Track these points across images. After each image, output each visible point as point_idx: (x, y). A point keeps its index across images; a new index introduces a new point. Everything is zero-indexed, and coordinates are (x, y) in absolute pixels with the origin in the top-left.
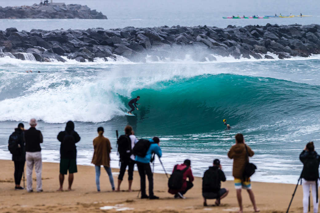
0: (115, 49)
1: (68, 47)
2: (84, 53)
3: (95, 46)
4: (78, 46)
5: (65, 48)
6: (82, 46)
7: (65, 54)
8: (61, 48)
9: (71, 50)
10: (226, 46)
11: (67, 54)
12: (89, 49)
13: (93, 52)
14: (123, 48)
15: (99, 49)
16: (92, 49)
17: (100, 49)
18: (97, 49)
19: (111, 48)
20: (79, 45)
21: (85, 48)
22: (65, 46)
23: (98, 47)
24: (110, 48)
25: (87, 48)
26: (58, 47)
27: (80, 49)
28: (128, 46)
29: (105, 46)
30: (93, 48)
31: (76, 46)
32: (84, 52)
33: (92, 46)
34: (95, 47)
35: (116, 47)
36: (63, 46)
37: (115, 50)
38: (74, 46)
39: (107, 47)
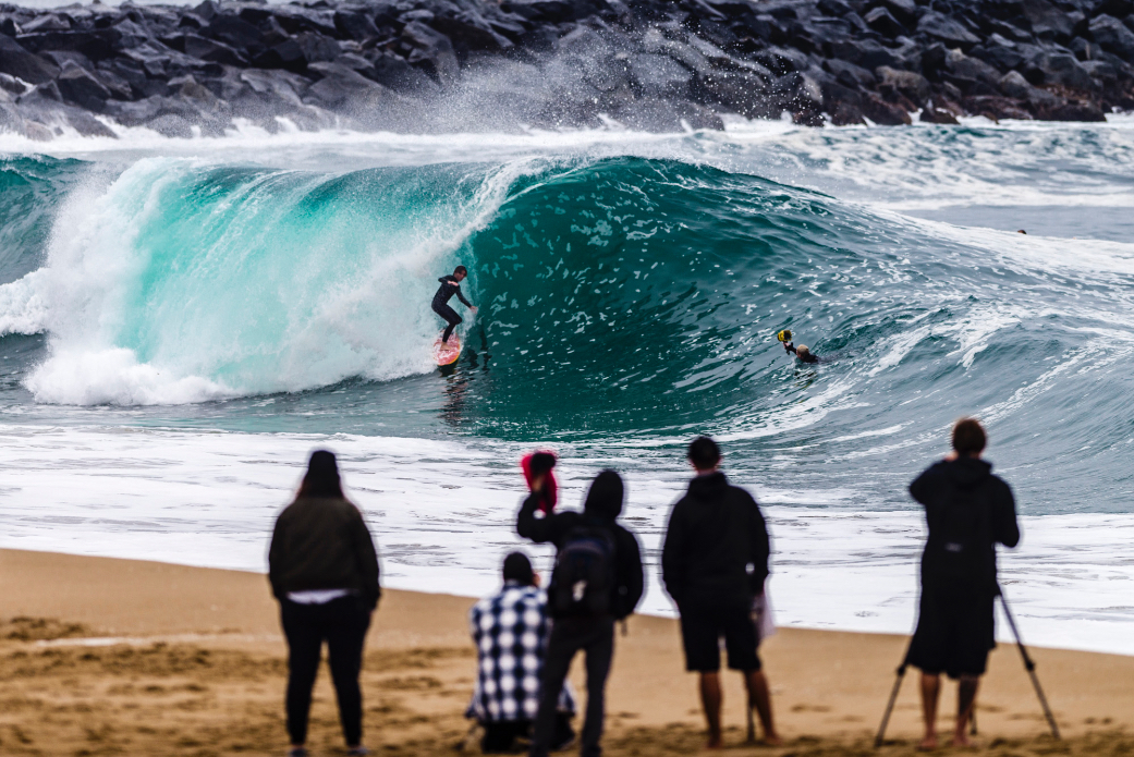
0: (311, 84)
1: (121, 74)
2: (185, 101)
3: (230, 70)
4: (161, 71)
5: (108, 79)
6: (178, 70)
7: (111, 102)
8: (92, 78)
9: (132, 86)
10: (766, 71)
11: (119, 103)
12: (205, 84)
13: (225, 93)
14: (346, 80)
15: (245, 82)
16: (220, 84)
17: (253, 84)
18: (238, 85)
19: (298, 80)
20: (165, 68)
21: (189, 78)
22: (108, 73)
23: (244, 77)
24: (293, 78)
25: (197, 80)
26: (80, 75)
27: (171, 83)
28: (365, 72)
29: (271, 72)
30: (224, 79)
31: (153, 71)
32: (185, 97)
33: (220, 72)
34: (230, 77)
35: (317, 76)
36: (103, 72)
37: (312, 88)
38: (147, 72)
39: (281, 74)
